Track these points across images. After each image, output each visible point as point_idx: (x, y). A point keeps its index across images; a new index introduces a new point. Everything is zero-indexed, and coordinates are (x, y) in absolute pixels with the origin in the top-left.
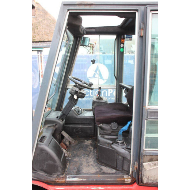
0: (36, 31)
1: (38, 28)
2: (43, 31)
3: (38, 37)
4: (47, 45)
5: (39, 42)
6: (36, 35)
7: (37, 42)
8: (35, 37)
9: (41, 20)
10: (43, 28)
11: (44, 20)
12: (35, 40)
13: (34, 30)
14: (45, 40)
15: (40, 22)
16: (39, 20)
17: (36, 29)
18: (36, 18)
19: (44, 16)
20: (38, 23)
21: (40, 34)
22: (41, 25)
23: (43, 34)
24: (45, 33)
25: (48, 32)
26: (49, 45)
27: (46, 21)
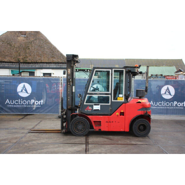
0: (27, 51)
1: (29, 49)
2: (35, 52)
3: (30, 58)
4: (40, 66)
5: (31, 63)
6: (28, 55)
7: (29, 63)
8: (27, 57)
9: (33, 39)
10: (34, 49)
11: (36, 40)
12: (27, 61)
13: (26, 50)
14: (38, 62)
15: (32, 42)
16: (30, 39)
17: (27, 49)
18: (27, 37)
19: (36, 36)
20: (30, 42)
21: (32, 55)
22: (33, 45)
23: (35, 54)
24: (37, 54)
25: (40, 53)
26: (41, 66)
27: (38, 42)
